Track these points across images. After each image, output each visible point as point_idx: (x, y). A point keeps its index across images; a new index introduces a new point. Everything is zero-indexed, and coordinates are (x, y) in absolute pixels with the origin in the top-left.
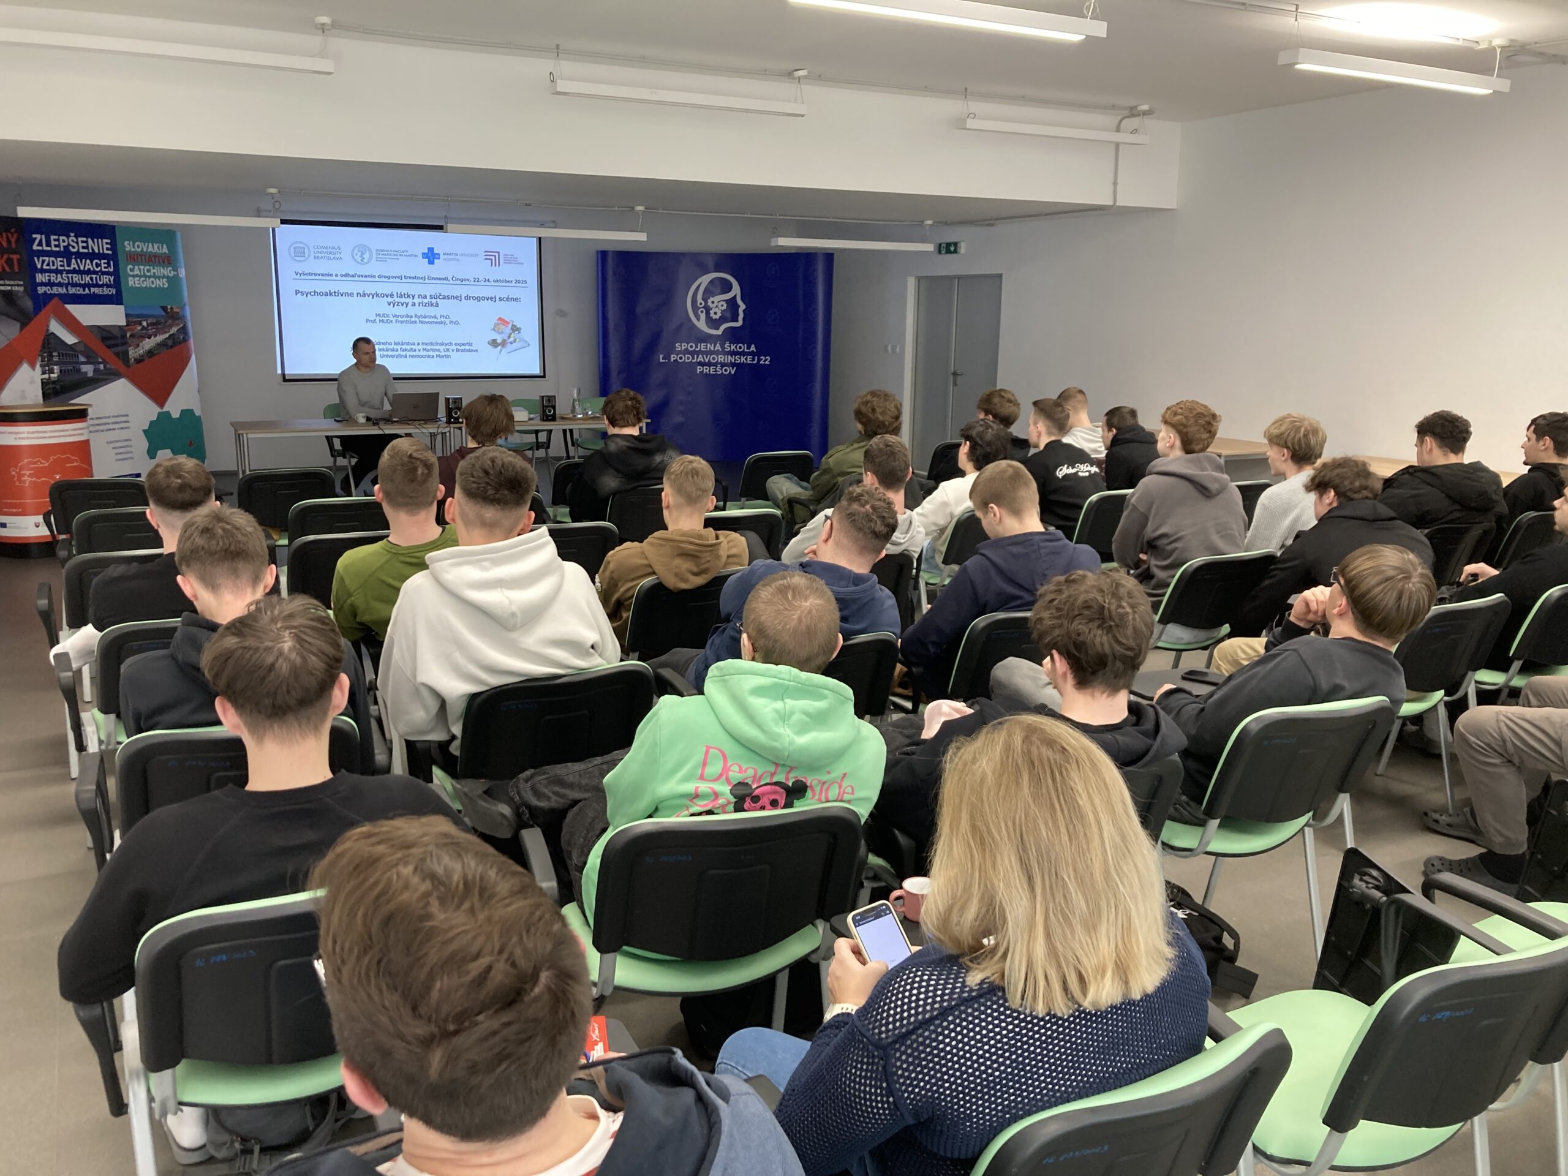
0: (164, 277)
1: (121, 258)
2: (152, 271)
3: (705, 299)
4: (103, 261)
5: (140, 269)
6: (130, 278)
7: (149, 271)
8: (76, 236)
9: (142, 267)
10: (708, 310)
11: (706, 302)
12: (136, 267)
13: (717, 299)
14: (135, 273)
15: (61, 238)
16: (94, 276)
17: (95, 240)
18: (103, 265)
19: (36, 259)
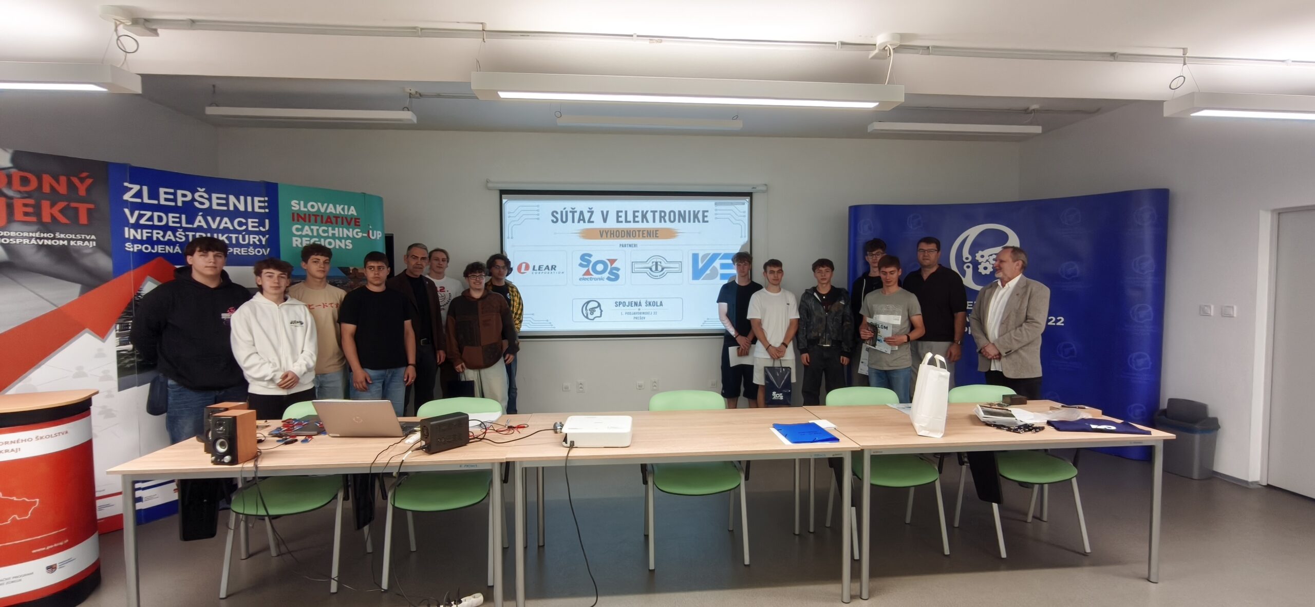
0: (348, 238)
1: (283, 218)
2: (331, 232)
3: (973, 251)
4: (250, 220)
5: (312, 230)
6: (294, 239)
7: (327, 231)
8: (209, 192)
9: (315, 228)
10: (976, 264)
11: (974, 256)
12: (307, 227)
13: (987, 252)
14: (304, 233)
15: (180, 192)
16: (234, 236)
17: (242, 198)
18: (250, 224)
19: (127, 211)
